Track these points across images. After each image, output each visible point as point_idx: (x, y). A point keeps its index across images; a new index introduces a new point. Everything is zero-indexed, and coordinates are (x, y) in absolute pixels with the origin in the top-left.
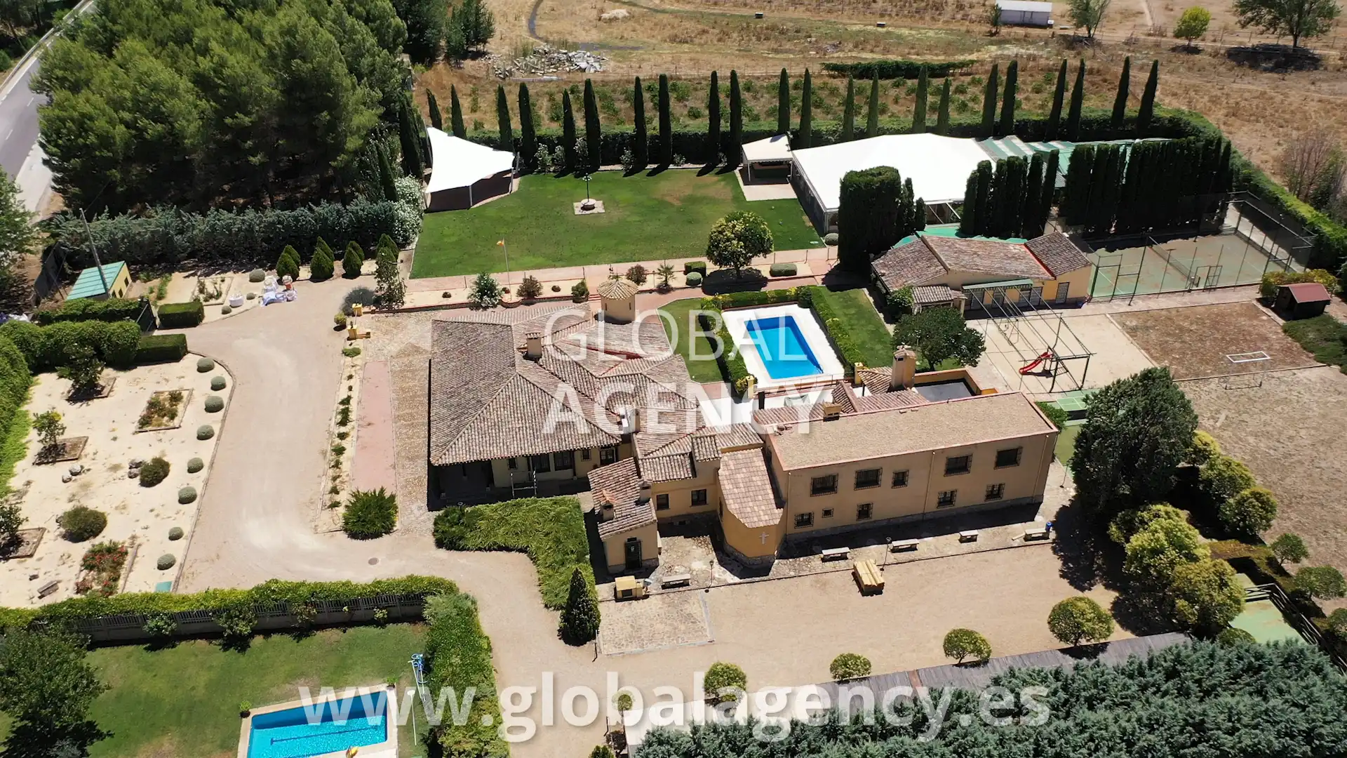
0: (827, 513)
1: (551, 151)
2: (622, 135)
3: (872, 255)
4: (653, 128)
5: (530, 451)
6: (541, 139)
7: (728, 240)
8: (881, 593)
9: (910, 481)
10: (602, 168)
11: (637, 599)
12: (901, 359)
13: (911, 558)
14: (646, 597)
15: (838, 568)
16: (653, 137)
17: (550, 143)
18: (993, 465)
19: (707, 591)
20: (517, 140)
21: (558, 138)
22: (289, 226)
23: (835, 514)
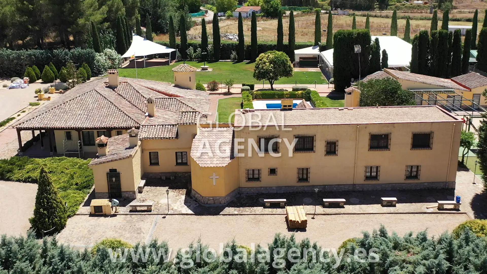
0: (273, 171)
1: (195, 52)
2: (232, 44)
3: (352, 79)
4: (247, 40)
5: (79, 125)
6: (190, 45)
7: (265, 63)
8: (305, 230)
9: (340, 150)
10: (220, 61)
11: (106, 216)
12: (350, 93)
13: (337, 212)
14: (114, 215)
15: (274, 213)
16: (248, 46)
17: (195, 47)
18: (410, 146)
19: (164, 217)
20: (178, 45)
21: (199, 45)
22: (38, 57)
23: (279, 171)
